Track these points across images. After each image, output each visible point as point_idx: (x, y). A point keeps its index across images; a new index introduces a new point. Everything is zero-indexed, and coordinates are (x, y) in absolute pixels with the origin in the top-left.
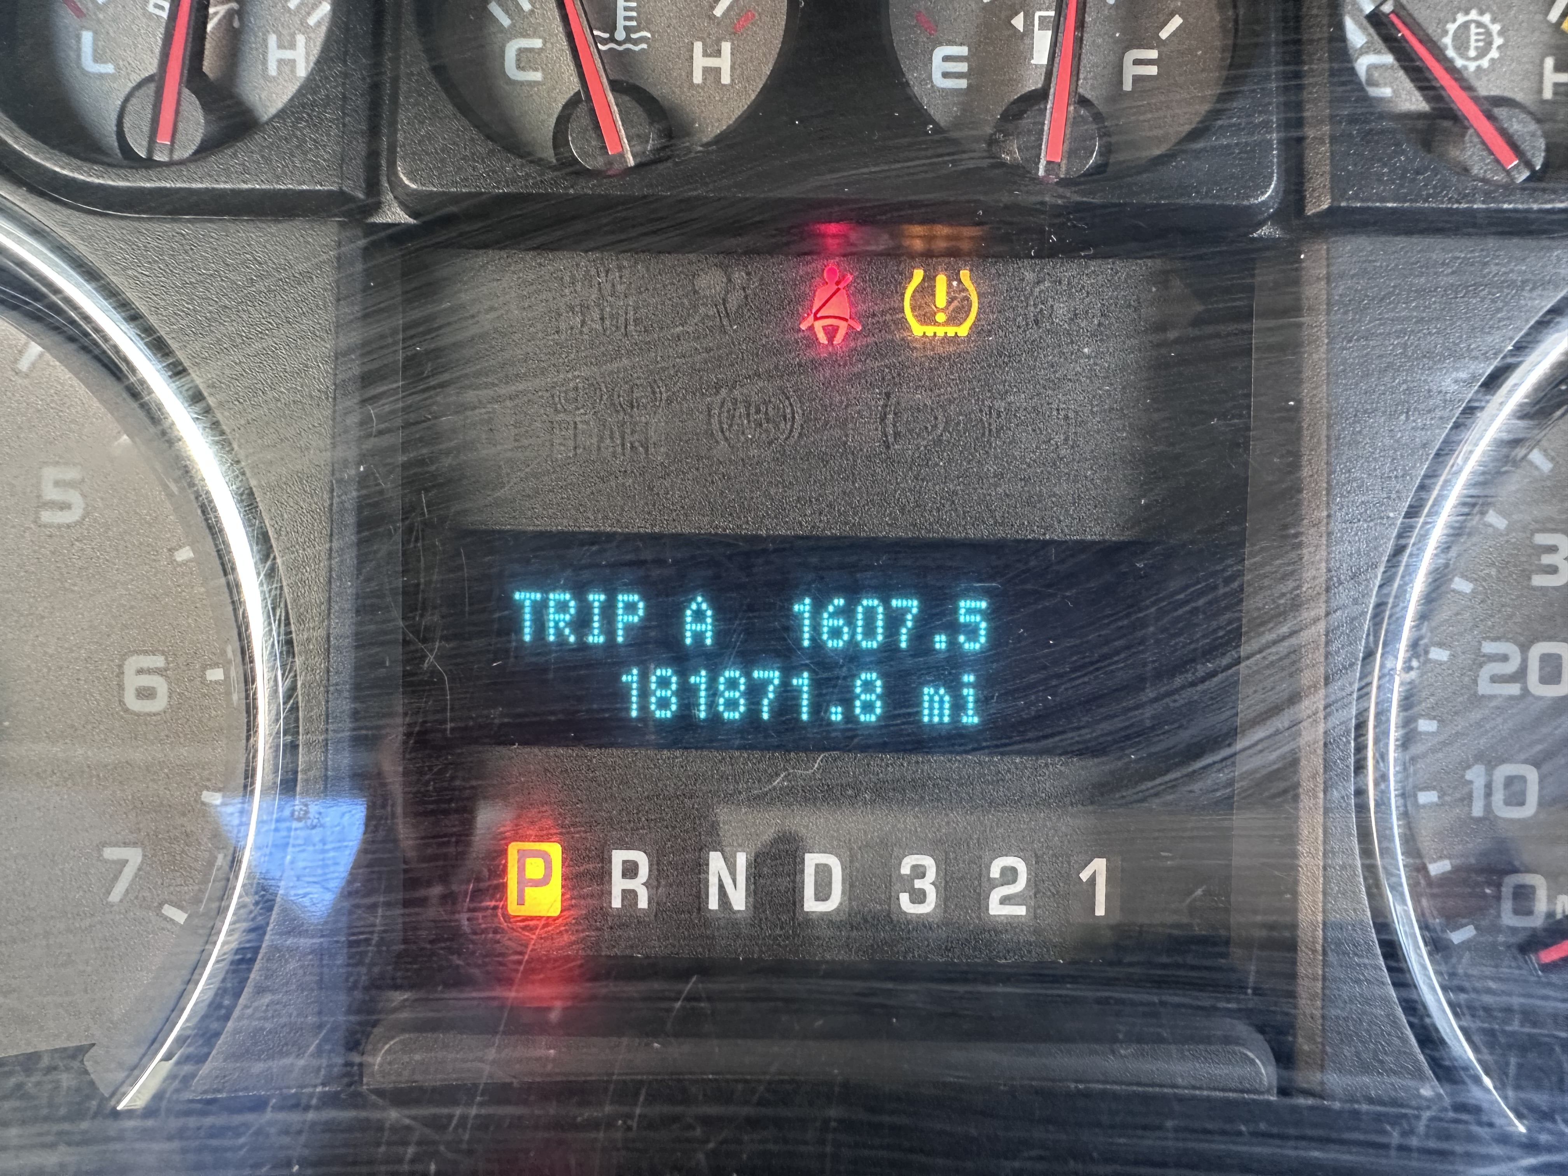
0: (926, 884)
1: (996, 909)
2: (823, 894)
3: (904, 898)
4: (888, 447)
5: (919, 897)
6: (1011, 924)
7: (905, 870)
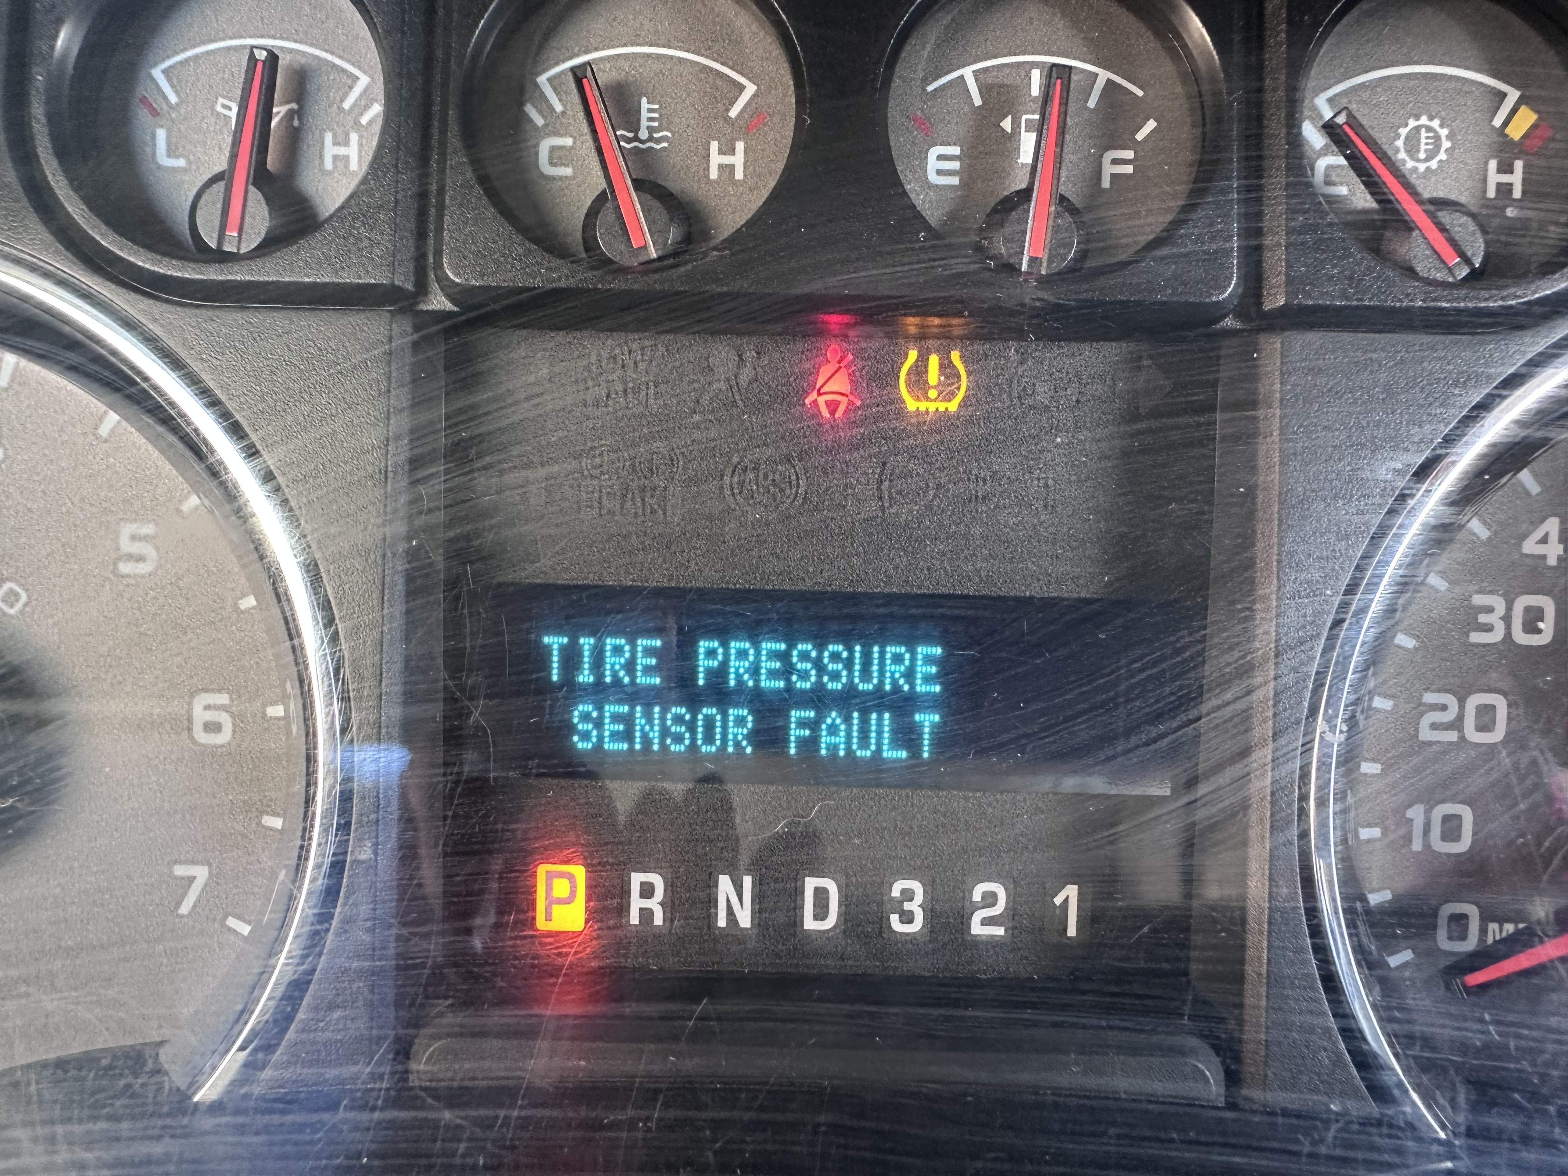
0: (915, 907)
1: (977, 929)
2: (821, 913)
3: (894, 919)
4: (883, 512)
5: (907, 918)
6: (992, 943)
7: (896, 892)
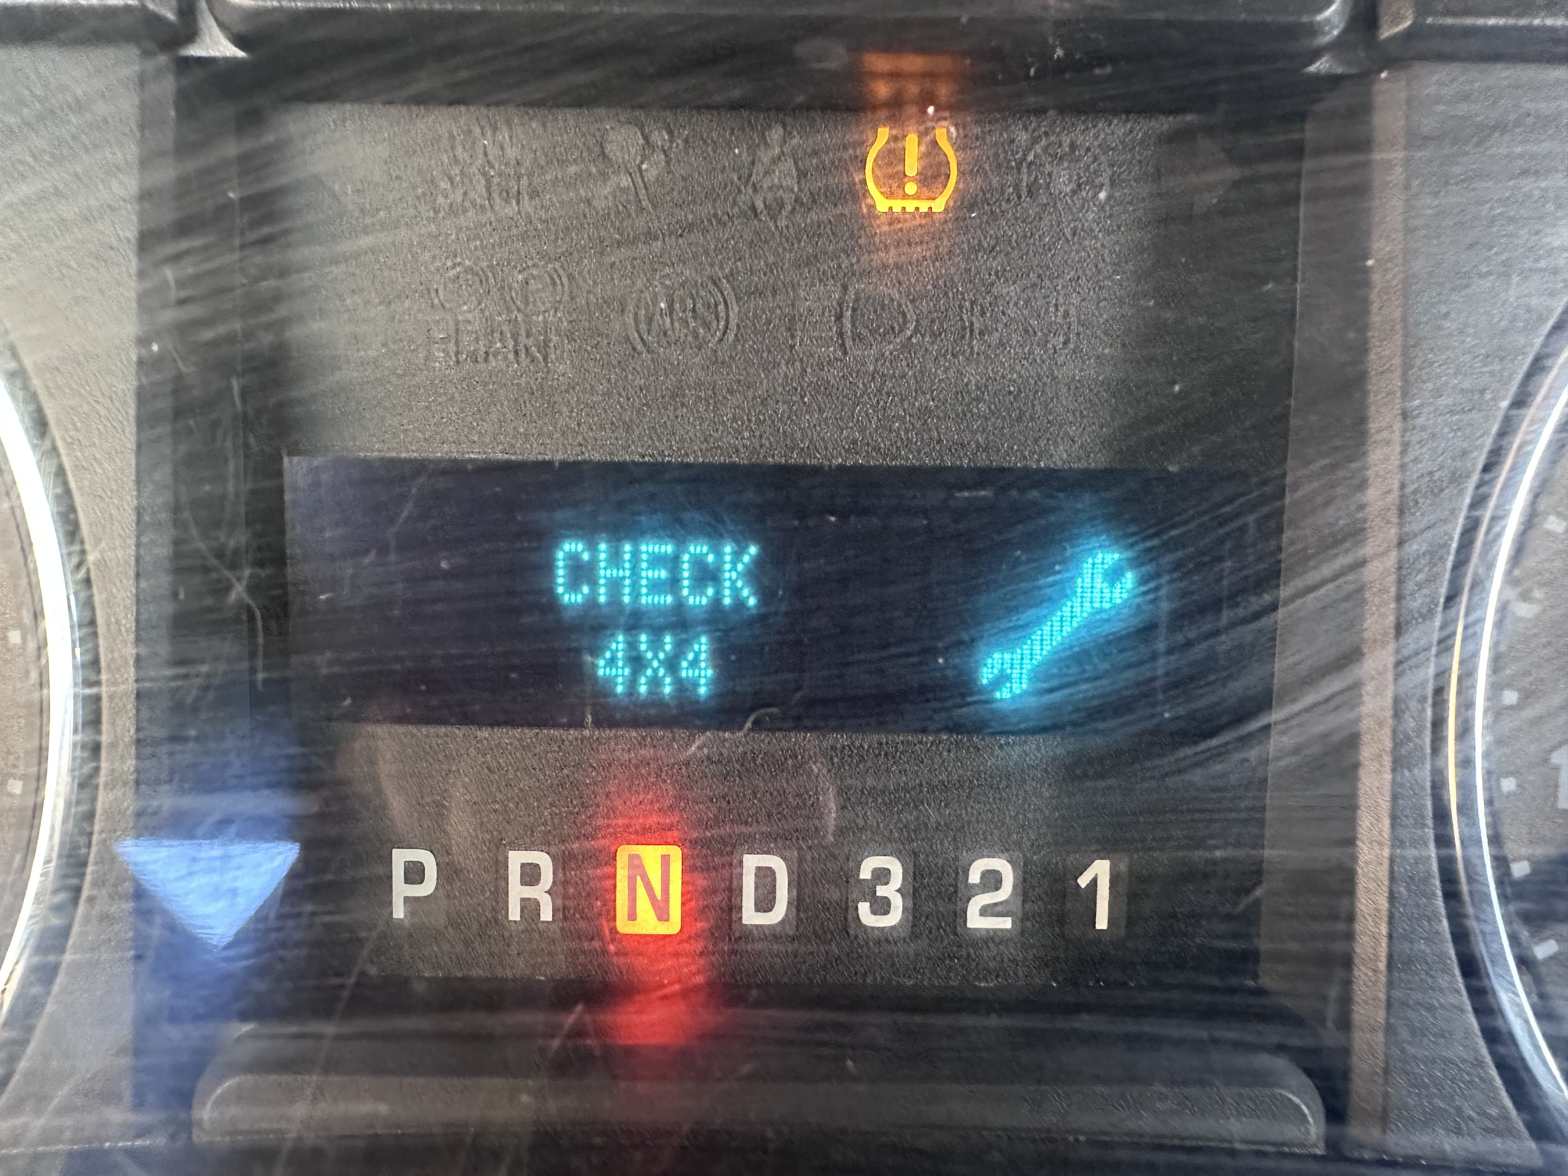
0: (890, 891)
1: (975, 921)
2: (765, 903)
3: (864, 908)
4: (845, 353)
5: (882, 907)
6: (992, 937)
7: (865, 874)
